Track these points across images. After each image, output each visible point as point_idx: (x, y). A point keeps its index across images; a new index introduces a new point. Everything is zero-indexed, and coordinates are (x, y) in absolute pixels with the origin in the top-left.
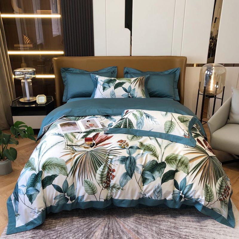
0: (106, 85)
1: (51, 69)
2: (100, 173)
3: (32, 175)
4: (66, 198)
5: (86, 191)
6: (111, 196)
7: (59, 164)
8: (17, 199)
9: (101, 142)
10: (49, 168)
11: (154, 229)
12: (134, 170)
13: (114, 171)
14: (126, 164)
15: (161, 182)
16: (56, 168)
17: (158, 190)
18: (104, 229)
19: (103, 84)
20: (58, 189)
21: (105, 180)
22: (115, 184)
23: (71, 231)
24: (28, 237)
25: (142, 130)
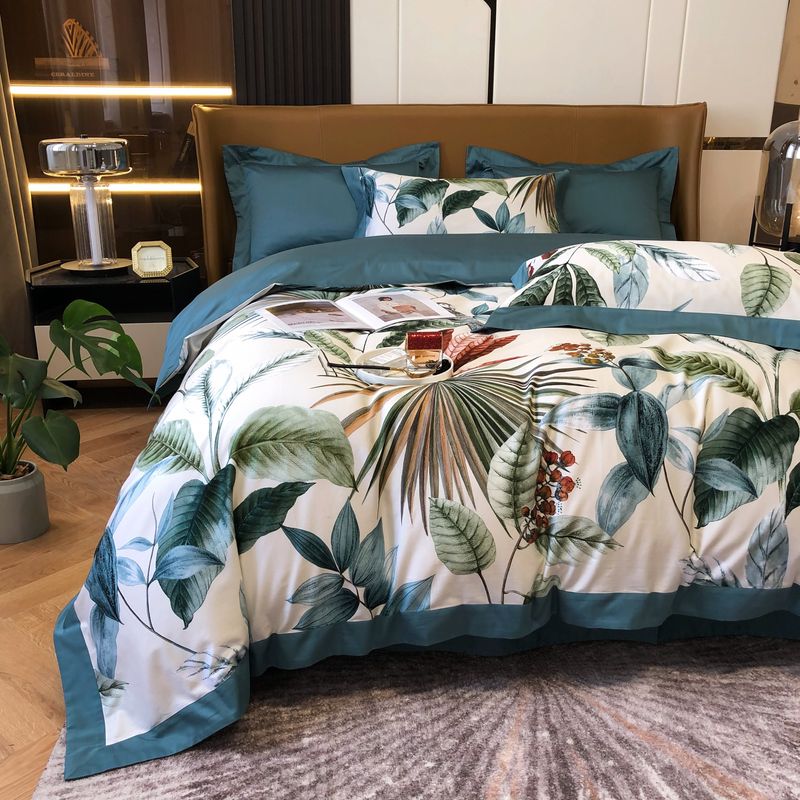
0: (410, 202)
1: (181, 160)
2: (505, 469)
3: (183, 488)
4: (348, 592)
5: (444, 557)
6: (553, 578)
7: (314, 435)
8: (107, 607)
9: (475, 357)
10: (267, 453)
11: (761, 723)
12: (660, 453)
13: (567, 459)
14: (620, 428)
15: (783, 507)
16: (300, 450)
17: (772, 542)
18: (535, 736)
19: (399, 199)
20: (310, 547)
21: (529, 500)
22: (575, 521)
23: (377, 751)
24: (175, 785)
25: (639, 308)
